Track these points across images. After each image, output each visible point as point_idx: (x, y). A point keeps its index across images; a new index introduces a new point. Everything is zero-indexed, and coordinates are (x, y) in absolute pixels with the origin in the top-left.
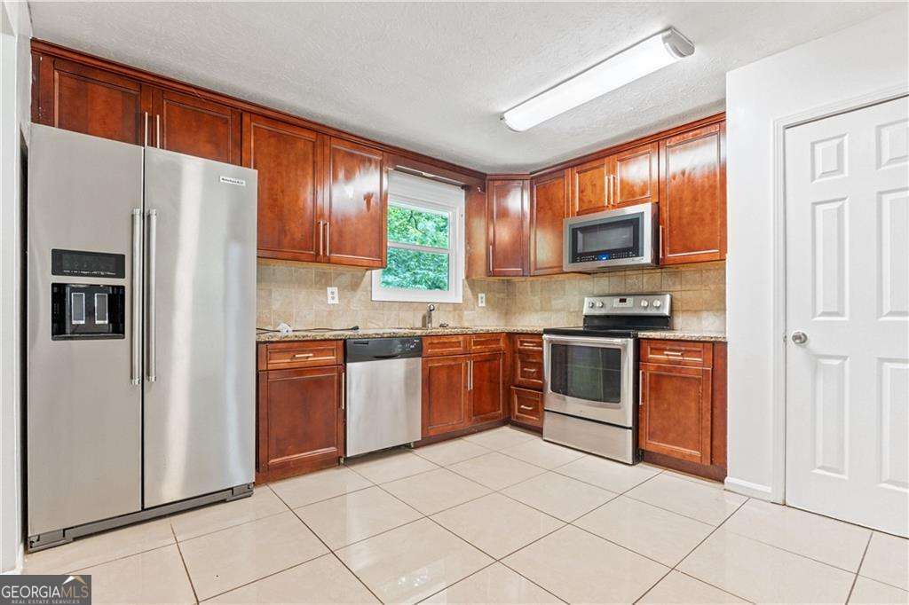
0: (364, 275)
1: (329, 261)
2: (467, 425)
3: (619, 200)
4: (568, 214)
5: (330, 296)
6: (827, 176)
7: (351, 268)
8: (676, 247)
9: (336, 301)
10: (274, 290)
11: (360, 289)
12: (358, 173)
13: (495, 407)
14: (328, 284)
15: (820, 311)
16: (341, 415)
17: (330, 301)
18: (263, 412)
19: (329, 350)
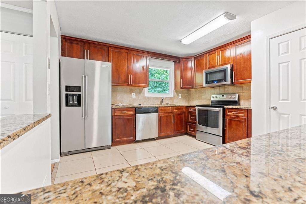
0: (143, 89)
1: (132, 86)
2: (173, 134)
3: (221, 64)
4: (205, 68)
5: (133, 95)
6: (283, 54)
7: (139, 87)
8: (238, 79)
9: (135, 97)
10: (118, 94)
11: (142, 93)
12: (140, 60)
13: (182, 129)
14: (133, 92)
15: (281, 98)
16: (135, 129)
17: (133, 97)
18: (113, 127)
19: (131, 110)
